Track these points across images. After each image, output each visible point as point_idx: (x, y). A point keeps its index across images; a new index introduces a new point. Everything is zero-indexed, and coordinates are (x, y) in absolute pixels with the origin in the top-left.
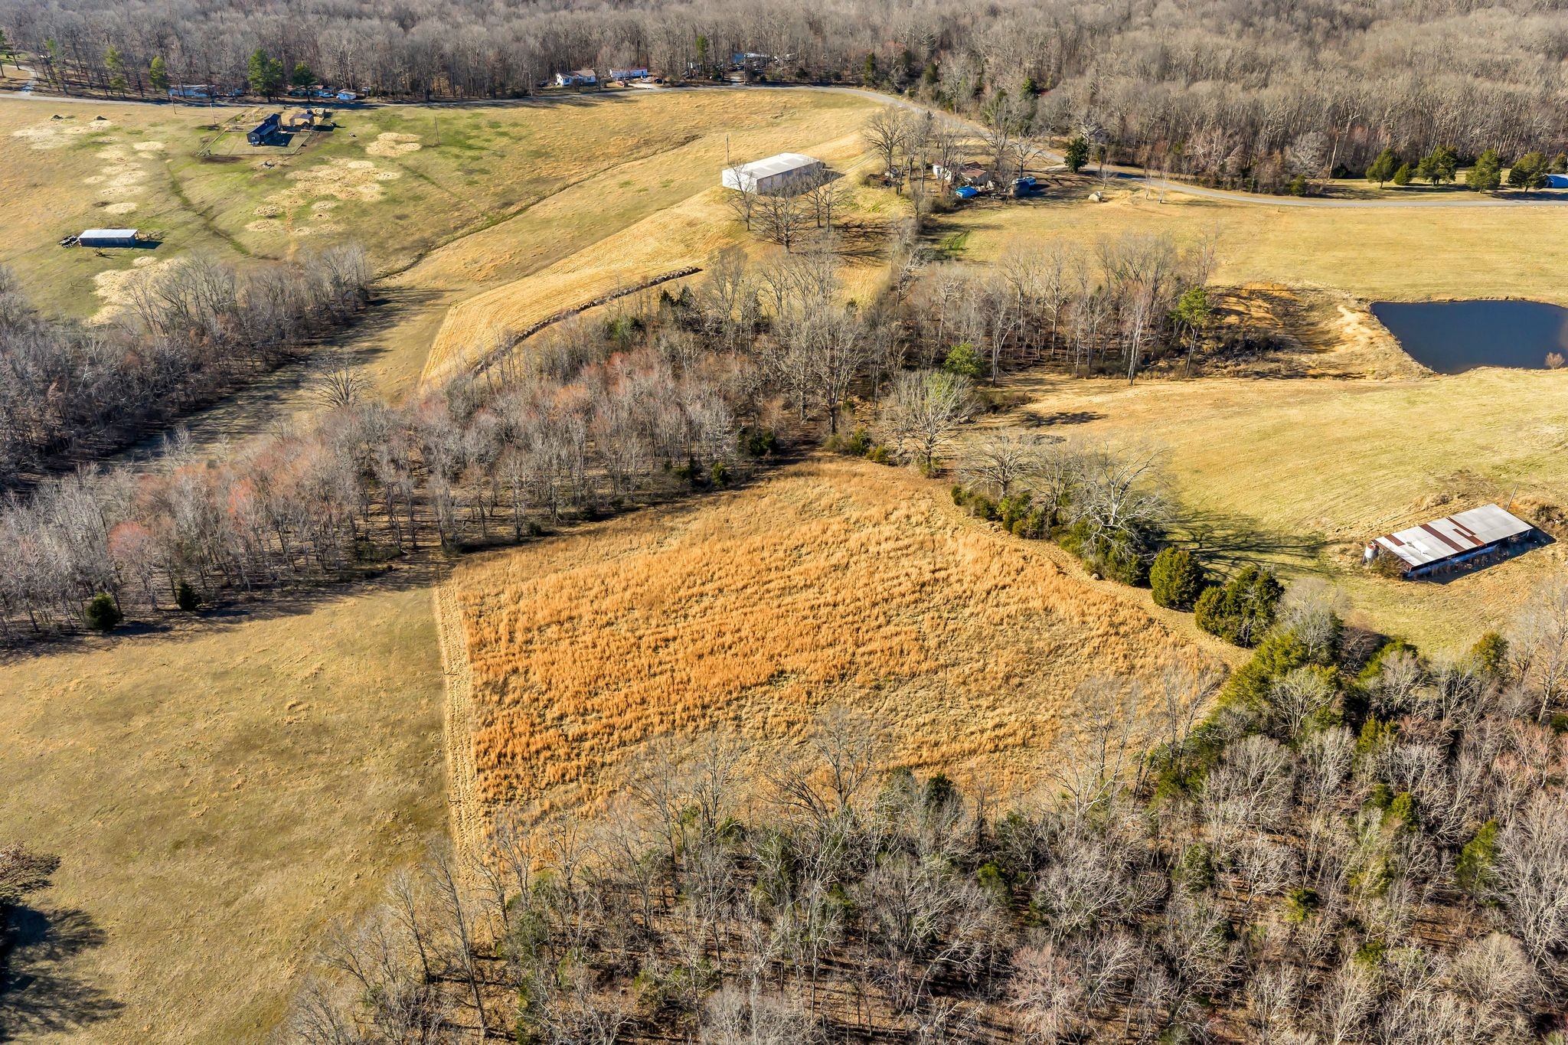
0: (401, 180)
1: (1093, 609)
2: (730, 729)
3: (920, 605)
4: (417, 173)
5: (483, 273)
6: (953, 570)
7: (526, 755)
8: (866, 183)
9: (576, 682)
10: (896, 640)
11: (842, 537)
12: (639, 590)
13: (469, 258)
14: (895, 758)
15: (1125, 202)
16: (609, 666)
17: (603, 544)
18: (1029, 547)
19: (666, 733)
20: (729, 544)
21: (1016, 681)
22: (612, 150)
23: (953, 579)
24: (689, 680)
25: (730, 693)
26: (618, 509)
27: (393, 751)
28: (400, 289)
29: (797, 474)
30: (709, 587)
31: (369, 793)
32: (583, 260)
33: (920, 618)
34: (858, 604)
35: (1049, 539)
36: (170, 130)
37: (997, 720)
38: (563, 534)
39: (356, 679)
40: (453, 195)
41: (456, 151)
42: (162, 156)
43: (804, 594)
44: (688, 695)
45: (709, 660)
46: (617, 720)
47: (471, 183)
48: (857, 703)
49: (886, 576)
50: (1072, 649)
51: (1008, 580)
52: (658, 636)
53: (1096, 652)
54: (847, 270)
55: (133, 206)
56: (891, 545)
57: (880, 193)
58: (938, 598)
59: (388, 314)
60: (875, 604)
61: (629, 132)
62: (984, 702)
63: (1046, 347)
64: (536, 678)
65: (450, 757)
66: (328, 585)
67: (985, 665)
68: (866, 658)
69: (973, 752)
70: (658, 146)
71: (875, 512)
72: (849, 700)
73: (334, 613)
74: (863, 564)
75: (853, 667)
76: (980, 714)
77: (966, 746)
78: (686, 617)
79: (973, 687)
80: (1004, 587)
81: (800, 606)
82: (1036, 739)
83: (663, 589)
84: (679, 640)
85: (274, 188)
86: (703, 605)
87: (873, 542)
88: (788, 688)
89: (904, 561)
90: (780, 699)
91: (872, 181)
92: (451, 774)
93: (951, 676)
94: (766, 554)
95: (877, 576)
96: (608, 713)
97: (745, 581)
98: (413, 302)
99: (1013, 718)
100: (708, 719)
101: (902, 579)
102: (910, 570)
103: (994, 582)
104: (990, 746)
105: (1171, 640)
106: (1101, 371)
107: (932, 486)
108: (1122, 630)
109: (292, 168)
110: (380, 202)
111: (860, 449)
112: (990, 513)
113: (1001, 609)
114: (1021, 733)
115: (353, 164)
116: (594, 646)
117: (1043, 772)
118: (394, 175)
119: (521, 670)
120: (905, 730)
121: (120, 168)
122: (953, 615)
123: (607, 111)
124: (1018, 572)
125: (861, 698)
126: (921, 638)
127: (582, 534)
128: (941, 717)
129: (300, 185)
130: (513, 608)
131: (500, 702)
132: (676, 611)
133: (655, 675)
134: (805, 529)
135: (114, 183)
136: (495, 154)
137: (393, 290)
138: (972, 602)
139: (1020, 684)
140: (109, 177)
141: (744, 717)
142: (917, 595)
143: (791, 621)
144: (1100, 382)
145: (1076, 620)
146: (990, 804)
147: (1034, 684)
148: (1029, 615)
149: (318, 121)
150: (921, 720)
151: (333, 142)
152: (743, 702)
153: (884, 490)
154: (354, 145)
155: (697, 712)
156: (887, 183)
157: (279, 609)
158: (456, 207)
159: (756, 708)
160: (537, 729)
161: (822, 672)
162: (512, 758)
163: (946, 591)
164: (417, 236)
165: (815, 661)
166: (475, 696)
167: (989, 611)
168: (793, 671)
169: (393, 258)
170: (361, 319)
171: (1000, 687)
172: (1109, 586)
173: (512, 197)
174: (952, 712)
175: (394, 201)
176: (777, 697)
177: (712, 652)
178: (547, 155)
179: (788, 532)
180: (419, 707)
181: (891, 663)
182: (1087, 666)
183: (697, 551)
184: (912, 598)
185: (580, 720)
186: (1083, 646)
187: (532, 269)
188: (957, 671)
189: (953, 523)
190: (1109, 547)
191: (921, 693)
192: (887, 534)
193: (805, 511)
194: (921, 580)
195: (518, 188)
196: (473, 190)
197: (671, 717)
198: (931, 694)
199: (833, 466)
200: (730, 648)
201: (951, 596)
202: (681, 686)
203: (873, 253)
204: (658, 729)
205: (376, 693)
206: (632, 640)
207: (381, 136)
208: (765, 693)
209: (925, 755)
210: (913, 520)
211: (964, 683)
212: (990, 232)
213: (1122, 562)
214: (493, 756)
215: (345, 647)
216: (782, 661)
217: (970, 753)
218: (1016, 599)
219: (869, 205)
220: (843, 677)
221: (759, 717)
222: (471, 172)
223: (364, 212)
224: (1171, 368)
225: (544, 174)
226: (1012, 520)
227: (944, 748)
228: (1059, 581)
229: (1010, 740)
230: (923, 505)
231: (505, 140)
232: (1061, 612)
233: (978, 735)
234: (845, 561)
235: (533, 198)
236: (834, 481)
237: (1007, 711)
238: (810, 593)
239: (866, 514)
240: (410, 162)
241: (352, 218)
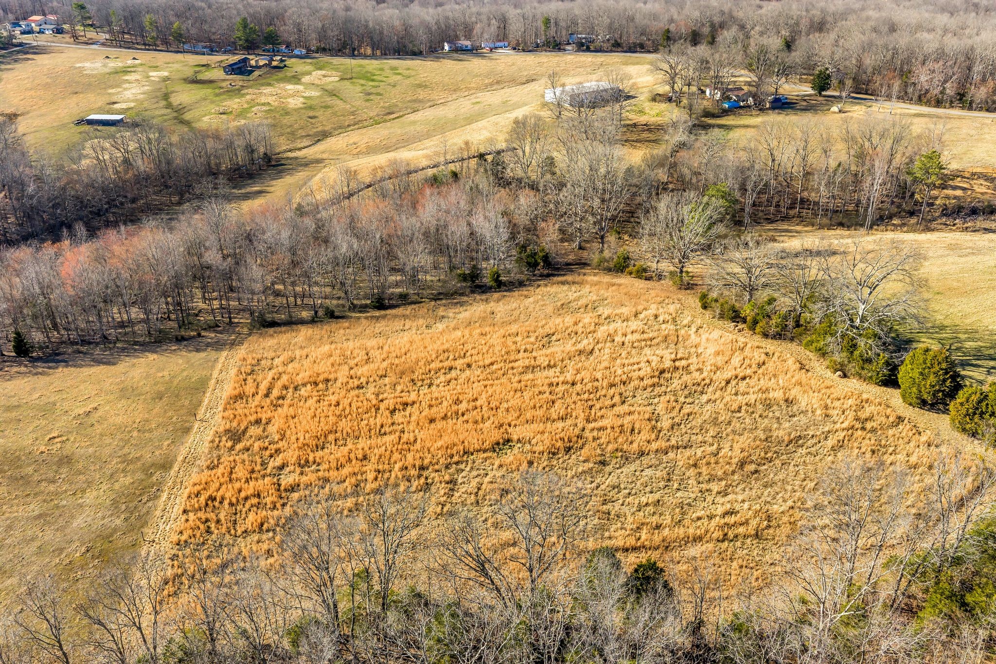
0: (320, 97)
1: (837, 404)
2: (442, 492)
3: (657, 390)
4: (333, 94)
5: (358, 150)
6: (693, 360)
7: (234, 500)
8: (654, 99)
9: (307, 436)
10: (628, 419)
11: (592, 328)
12: (397, 361)
13: (351, 142)
14: (610, 538)
15: (861, 113)
16: (343, 424)
17: (380, 326)
18: (771, 345)
19: (378, 491)
20: (487, 329)
21: (752, 467)
22: (473, 85)
23: (692, 368)
24: (415, 441)
25: (452, 456)
26: (404, 299)
27: (117, 486)
28: (296, 158)
29: (563, 283)
30: (460, 363)
31: (75, 525)
32: (432, 143)
33: (656, 400)
34: (596, 384)
35: (792, 339)
36: (176, 66)
37: (729, 506)
38: (351, 317)
39: (119, 420)
40: (353, 106)
41: (362, 82)
42: (166, 79)
43: (546, 373)
44: (410, 456)
45: (440, 424)
46: (333, 474)
47: (367, 100)
48: (578, 476)
49: (627, 362)
50: (814, 441)
51: (749, 372)
52: (399, 400)
53: (840, 445)
54: (631, 150)
55: (132, 105)
56: (636, 336)
57: (663, 106)
58: (676, 384)
59: (281, 172)
60: (612, 385)
61: (487, 76)
62: (715, 487)
63: (792, 207)
64: (272, 429)
65: (164, 496)
66: (142, 344)
67: (719, 449)
68: (595, 433)
69: (698, 539)
70: (507, 84)
71: (625, 311)
72: (570, 473)
73: (134, 365)
74: (607, 351)
75: (580, 442)
76: (709, 499)
77: (691, 531)
78: (430, 386)
79: (704, 470)
80: (744, 378)
81: (539, 382)
82: (771, 531)
83: (417, 361)
84: (416, 406)
85: (230, 97)
86: (448, 376)
87: (620, 333)
88: (510, 457)
89: (647, 351)
90: (501, 466)
91: (658, 98)
92: (158, 513)
93: (682, 457)
94: (519, 339)
95: (618, 361)
96: (326, 466)
97: (494, 359)
98: (301, 165)
99: (746, 506)
100: (422, 480)
101: (642, 365)
102: (651, 358)
103: (734, 372)
104: (718, 534)
105: (924, 438)
106: (841, 225)
107: (682, 295)
108: (869, 425)
109: (247, 87)
110: (301, 108)
111: (621, 266)
112: (736, 317)
113: (740, 397)
114: (754, 523)
115: (290, 87)
116: (338, 404)
117: (778, 569)
118: (315, 93)
119: (264, 421)
120: (625, 509)
121: (134, 85)
122: (689, 400)
123: (475, 64)
124: (760, 365)
125: (584, 472)
126: (654, 418)
127: (366, 318)
128: (666, 498)
129: (248, 97)
130: (281, 369)
131: (232, 448)
132: (423, 380)
133: (385, 434)
134: (558, 320)
135: (126, 92)
136: (389, 84)
137: (291, 159)
138: (711, 389)
139: (756, 472)
140: (125, 89)
141: (460, 481)
142: (656, 380)
143: (527, 395)
144: (839, 232)
145: (819, 412)
146: (712, 600)
147: (770, 472)
148: (768, 405)
149: (274, 63)
150: (644, 500)
151: (281, 75)
152: (462, 466)
153: (638, 296)
154: (294, 77)
155: (413, 472)
156: (670, 100)
157: (93, 360)
158: (353, 113)
159: (475, 473)
160: (254, 476)
161: (547, 442)
162: (221, 503)
163: (685, 378)
164: (320, 129)
165: (543, 433)
166: (212, 441)
167: (728, 398)
168: (519, 441)
169: (299, 141)
170: (260, 174)
171: (733, 472)
172: (854, 384)
173: (395, 109)
174: (679, 494)
175: (311, 108)
176: (497, 463)
177: (445, 418)
178: (426, 86)
179: (544, 322)
180: (159, 447)
181: (620, 440)
182: (830, 458)
183: (459, 333)
184: (650, 382)
185: (298, 470)
186: (826, 438)
187: (394, 148)
188: (688, 452)
189: (699, 322)
190: (855, 346)
191: (649, 472)
192: (634, 328)
193: (563, 308)
194: (661, 366)
195: (400, 104)
196: (368, 104)
197: (386, 475)
198: (659, 474)
199: (596, 279)
200: (463, 415)
201: (690, 383)
202: (405, 446)
203: (654, 141)
204: (369, 487)
205: (130, 432)
206: (374, 402)
207: (314, 73)
208: (486, 459)
209: (644, 537)
210: (661, 319)
211: (695, 465)
212: (749, 130)
213: (869, 361)
214: (202, 499)
215: (126, 392)
216: (510, 430)
217: (695, 540)
218: (756, 389)
219: (654, 112)
220: (568, 450)
221: (474, 483)
222: (369, 94)
223: (287, 113)
224: (904, 225)
225: (421, 97)
226: (755, 322)
227: (666, 532)
228: (802, 376)
229: (741, 530)
230: (672, 308)
231: (399, 77)
232: (803, 404)
233: (705, 521)
234: (591, 347)
235: (409, 110)
236: (593, 289)
237: (740, 498)
238: (551, 373)
239: (618, 311)
240: (329, 87)
241: (277, 116)
